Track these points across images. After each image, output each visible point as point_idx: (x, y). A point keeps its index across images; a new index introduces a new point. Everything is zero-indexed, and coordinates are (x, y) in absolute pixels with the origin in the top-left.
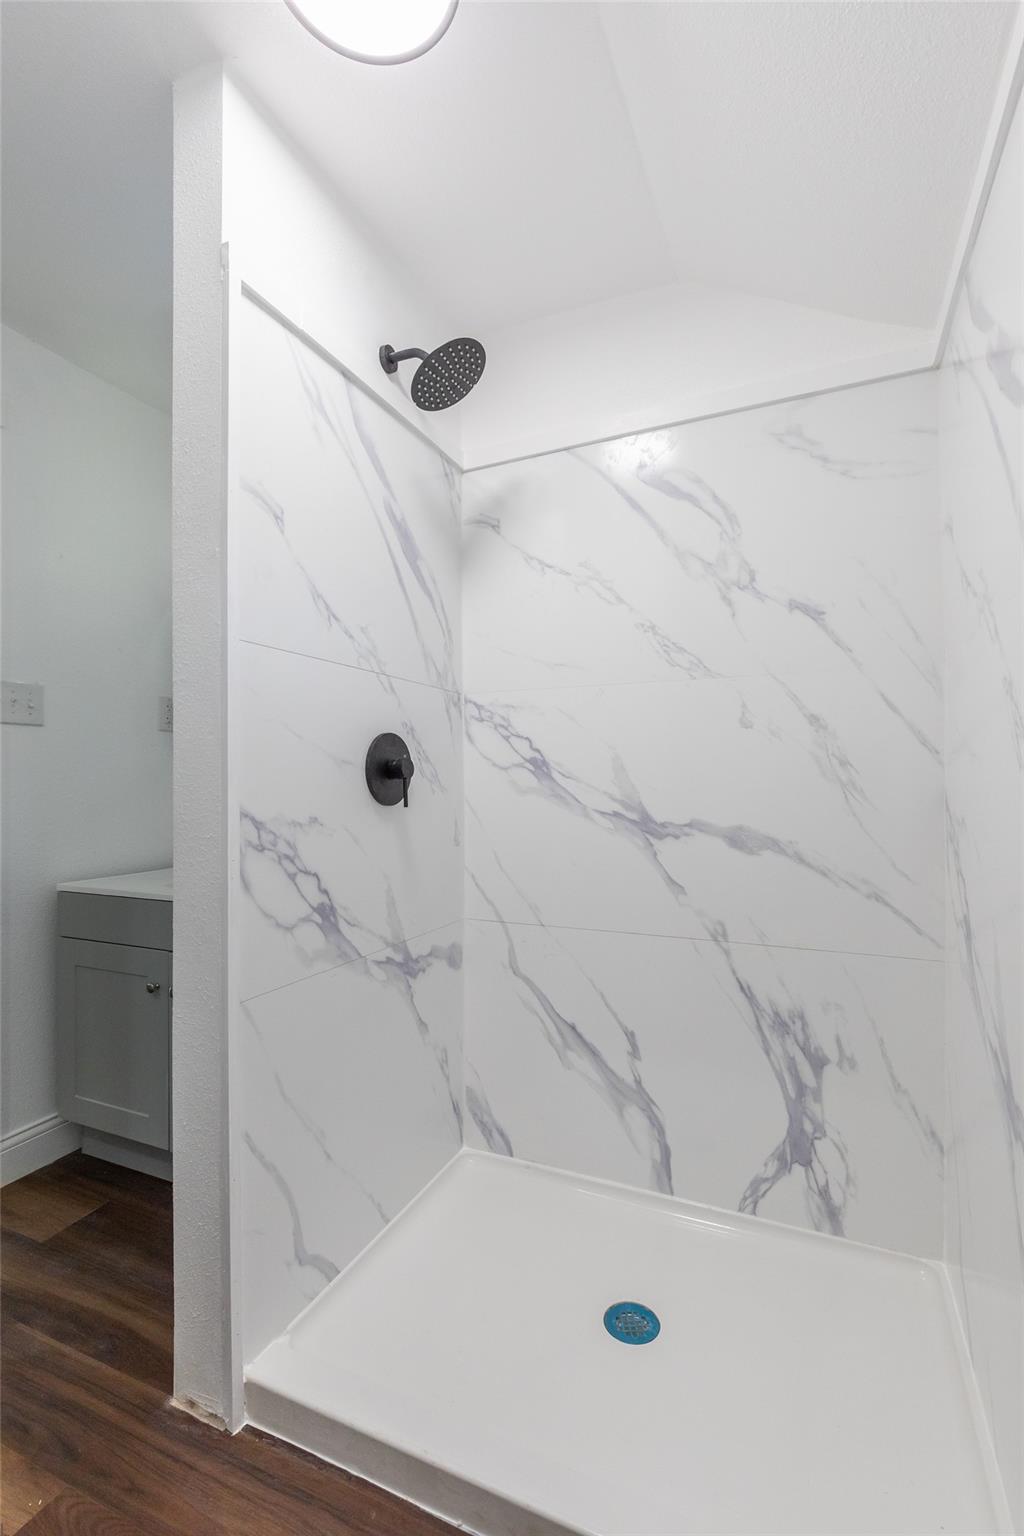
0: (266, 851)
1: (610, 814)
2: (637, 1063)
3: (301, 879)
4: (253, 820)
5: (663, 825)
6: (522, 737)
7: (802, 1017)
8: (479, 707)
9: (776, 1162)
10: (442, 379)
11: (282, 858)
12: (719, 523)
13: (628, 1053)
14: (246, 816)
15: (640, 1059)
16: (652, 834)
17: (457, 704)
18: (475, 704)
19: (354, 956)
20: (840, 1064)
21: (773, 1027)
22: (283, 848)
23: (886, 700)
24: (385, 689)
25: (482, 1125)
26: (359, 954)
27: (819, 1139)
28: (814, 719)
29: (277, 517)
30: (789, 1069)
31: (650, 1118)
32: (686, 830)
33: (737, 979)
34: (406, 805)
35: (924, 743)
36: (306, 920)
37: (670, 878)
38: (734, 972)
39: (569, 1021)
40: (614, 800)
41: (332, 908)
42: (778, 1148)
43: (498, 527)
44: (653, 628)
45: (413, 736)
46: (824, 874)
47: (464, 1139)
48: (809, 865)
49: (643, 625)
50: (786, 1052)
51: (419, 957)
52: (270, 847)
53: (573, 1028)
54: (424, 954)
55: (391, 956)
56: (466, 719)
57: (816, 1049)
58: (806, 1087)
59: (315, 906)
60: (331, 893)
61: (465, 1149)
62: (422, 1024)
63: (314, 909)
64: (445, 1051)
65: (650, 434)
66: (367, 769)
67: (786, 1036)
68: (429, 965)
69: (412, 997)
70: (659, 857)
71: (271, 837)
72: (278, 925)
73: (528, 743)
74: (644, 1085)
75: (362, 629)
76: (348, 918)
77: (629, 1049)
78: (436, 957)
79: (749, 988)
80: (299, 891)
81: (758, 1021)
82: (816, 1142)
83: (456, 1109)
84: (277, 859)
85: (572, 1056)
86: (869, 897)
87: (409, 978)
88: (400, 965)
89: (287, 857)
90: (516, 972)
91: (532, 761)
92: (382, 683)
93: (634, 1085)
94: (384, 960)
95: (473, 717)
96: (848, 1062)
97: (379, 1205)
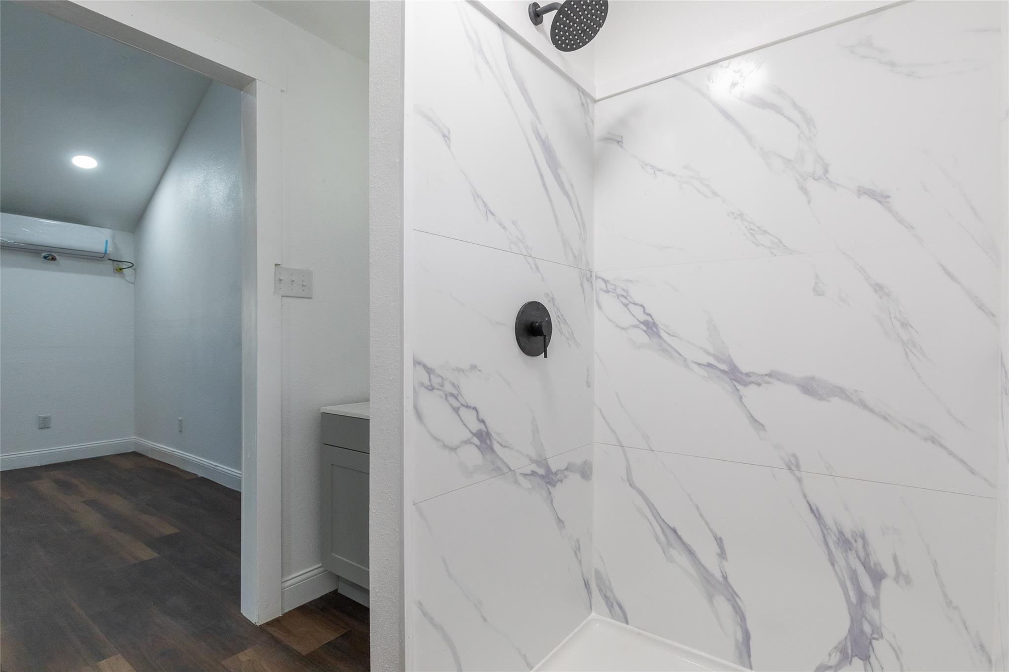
0: (435, 390)
1: (705, 365)
2: (725, 563)
3: (463, 411)
4: (425, 367)
5: (747, 375)
6: (637, 304)
7: (863, 537)
8: (606, 282)
9: (838, 653)
10: (574, 24)
11: (448, 395)
12: (798, 126)
13: (717, 553)
14: (419, 364)
15: (726, 560)
16: (738, 382)
17: (589, 280)
18: (603, 279)
19: (505, 470)
20: (896, 579)
21: (838, 544)
22: (449, 388)
23: (944, 269)
24: (531, 268)
25: (606, 598)
26: (510, 469)
27: (877, 639)
28: (879, 288)
29: (444, 136)
30: (851, 579)
31: (734, 607)
32: (767, 378)
33: (808, 503)
34: (546, 356)
35: (981, 307)
36: (468, 442)
37: (752, 417)
38: (805, 496)
39: (672, 525)
40: (709, 354)
41: (488, 434)
42: (840, 643)
43: (622, 142)
44: (741, 215)
45: (554, 304)
46: (885, 419)
47: (593, 608)
48: (872, 411)
49: (733, 213)
50: (848, 564)
51: (557, 471)
52: (440, 388)
53: (674, 531)
54: (562, 469)
55: (535, 470)
56: (596, 290)
57: (875, 564)
58: (866, 595)
59: (475, 432)
60: (487, 422)
61: (593, 614)
62: (560, 521)
63: (475, 435)
64: (578, 541)
65: (742, 57)
66: (516, 328)
67: (849, 551)
68: (566, 477)
69: (552, 500)
70: (744, 400)
71: (440, 380)
72: (445, 446)
73: (642, 309)
74: (730, 579)
75: (513, 221)
76: (499, 441)
77: (718, 551)
78: (571, 471)
79: (817, 510)
80: (462, 421)
81: (824, 537)
82: (874, 642)
83: (587, 585)
84: (444, 396)
85: (674, 553)
86: (926, 439)
87: (549, 486)
88: (542, 476)
89: (452, 395)
90: (632, 485)
91: (646, 323)
92: (529, 263)
93: (721, 580)
94: (530, 473)
95: (601, 289)
96: (903, 578)
97: (525, 656)
